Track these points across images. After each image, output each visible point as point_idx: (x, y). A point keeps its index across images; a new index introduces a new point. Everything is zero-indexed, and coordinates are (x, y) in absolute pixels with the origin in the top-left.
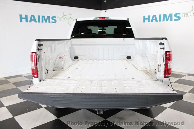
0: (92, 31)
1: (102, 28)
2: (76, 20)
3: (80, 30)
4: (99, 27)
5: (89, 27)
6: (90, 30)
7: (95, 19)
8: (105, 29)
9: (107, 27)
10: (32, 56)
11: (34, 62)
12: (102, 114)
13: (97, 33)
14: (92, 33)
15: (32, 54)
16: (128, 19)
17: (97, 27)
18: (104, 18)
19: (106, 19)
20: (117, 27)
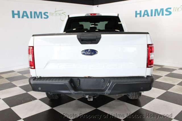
0: (84, 27)
1: (94, 24)
2: (68, 16)
3: (72, 25)
4: (91, 22)
5: (81, 23)
6: (82, 26)
7: (87, 15)
8: (97, 25)
9: (99, 22)
10: (29, 50)
11: (31, 55)
12: (92, 100)
13: (89, 29)
14: (84, 28)
15: (29, 48)
16: (118, 14)
17: (89, 22)
18: (95, 14)
19: (97, 15)
20: (108, 23)
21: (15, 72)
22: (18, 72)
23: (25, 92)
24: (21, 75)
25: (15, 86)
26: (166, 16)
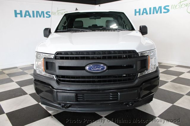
21: (18, 68)
22: (20, 68)
23: (19, 87)
24: (22, 71)
25: (12, 81)
26: (164, 14)
